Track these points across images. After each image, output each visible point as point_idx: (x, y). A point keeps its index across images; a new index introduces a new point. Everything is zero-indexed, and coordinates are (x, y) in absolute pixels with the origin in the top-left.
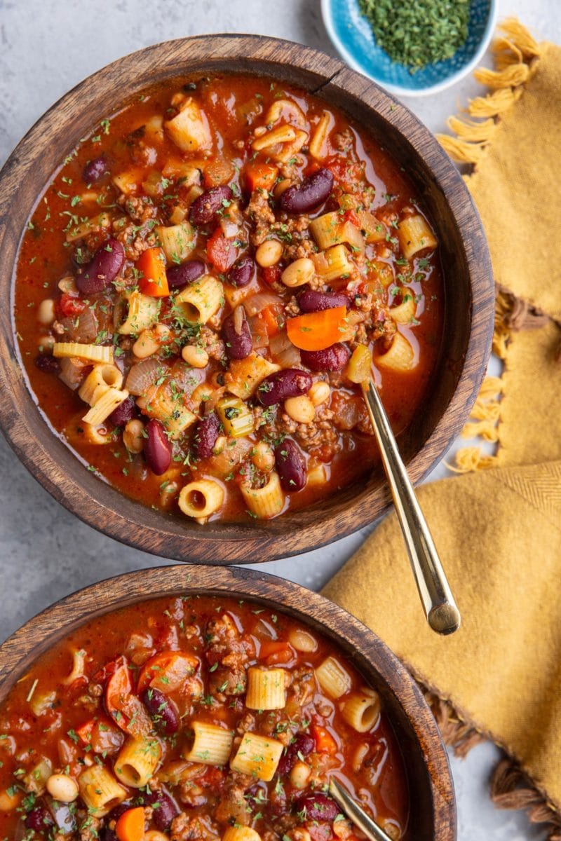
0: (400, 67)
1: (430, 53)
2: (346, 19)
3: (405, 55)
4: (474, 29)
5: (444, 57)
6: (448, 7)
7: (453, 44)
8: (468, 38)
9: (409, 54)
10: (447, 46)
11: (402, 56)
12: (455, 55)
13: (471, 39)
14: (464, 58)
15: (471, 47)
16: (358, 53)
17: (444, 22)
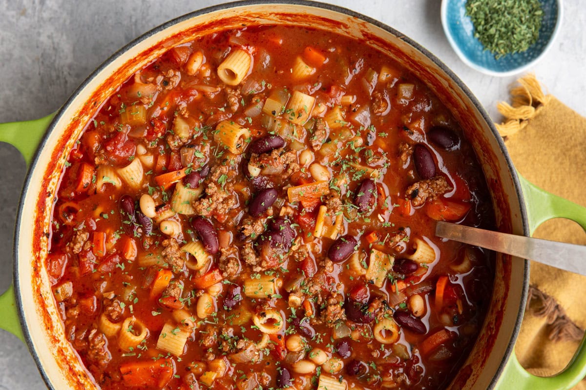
0: (489, 54)
1: (512, 47)
2: (456, 18)
3: (494, 45)
4: (543, 34)
5: (521, 50)
6: (527, 17)
7: (528, 42)
8: (538, 39)
9: (497, 45)
10: (523, 42)
11: (491, 46)
12: (528, 50)
13: (540, 41)
14: (534, 54)
15: (539, 46)
16: (461, 43)
17: (524, 27)
